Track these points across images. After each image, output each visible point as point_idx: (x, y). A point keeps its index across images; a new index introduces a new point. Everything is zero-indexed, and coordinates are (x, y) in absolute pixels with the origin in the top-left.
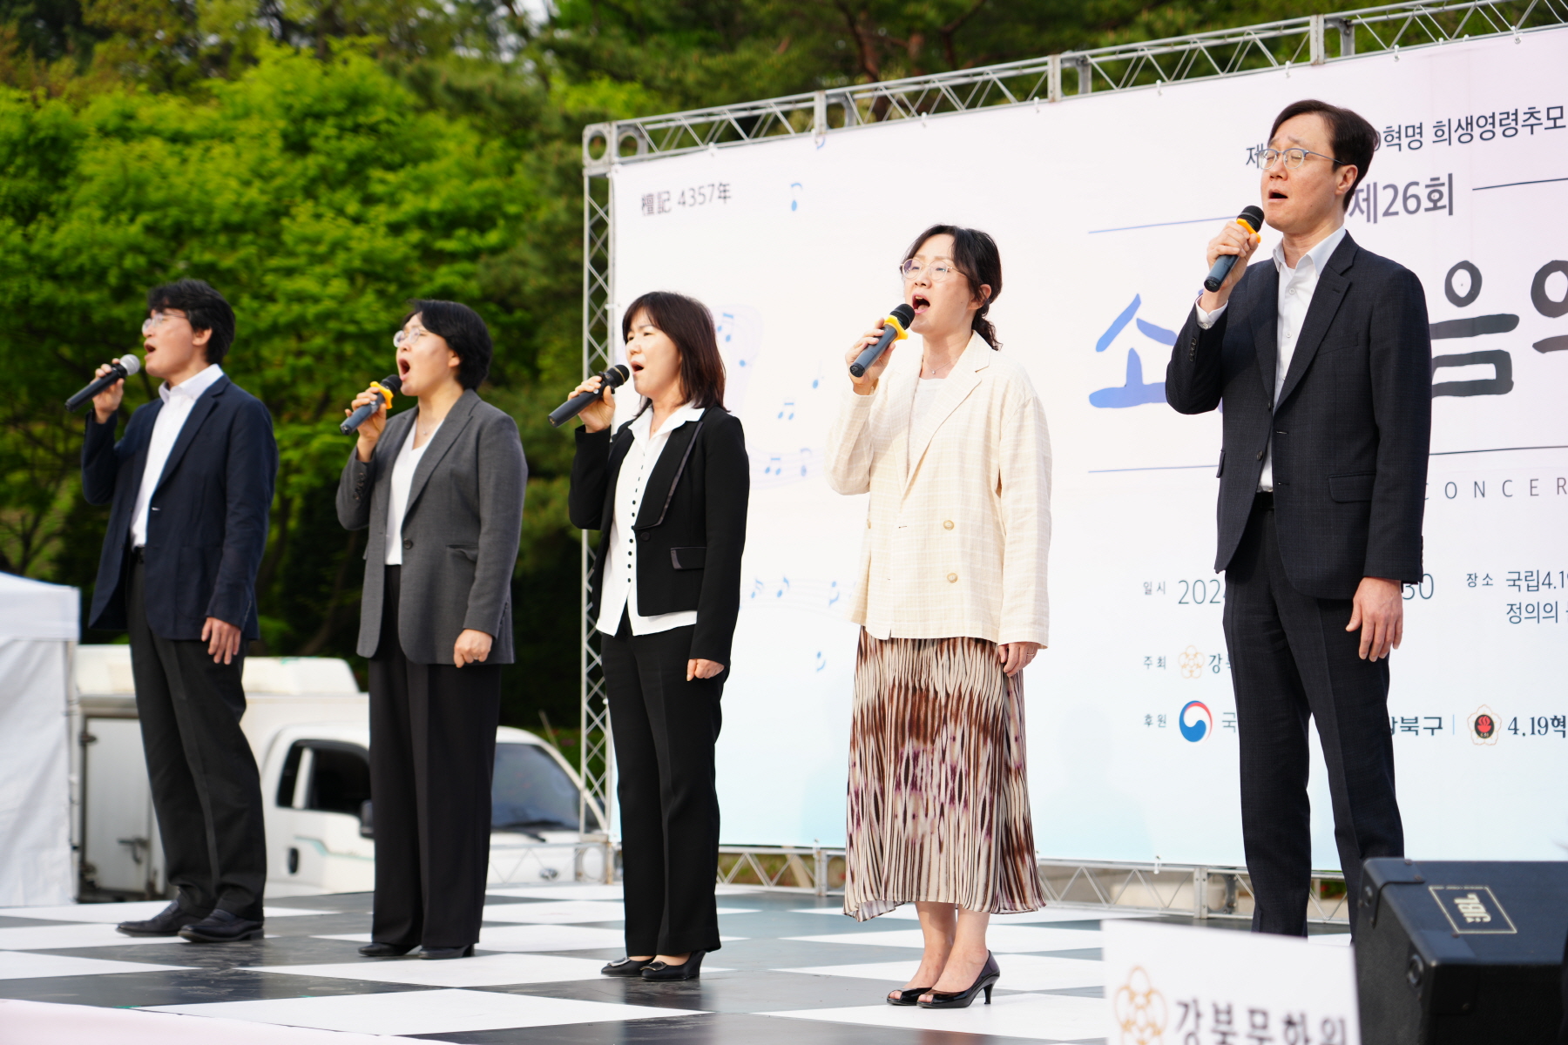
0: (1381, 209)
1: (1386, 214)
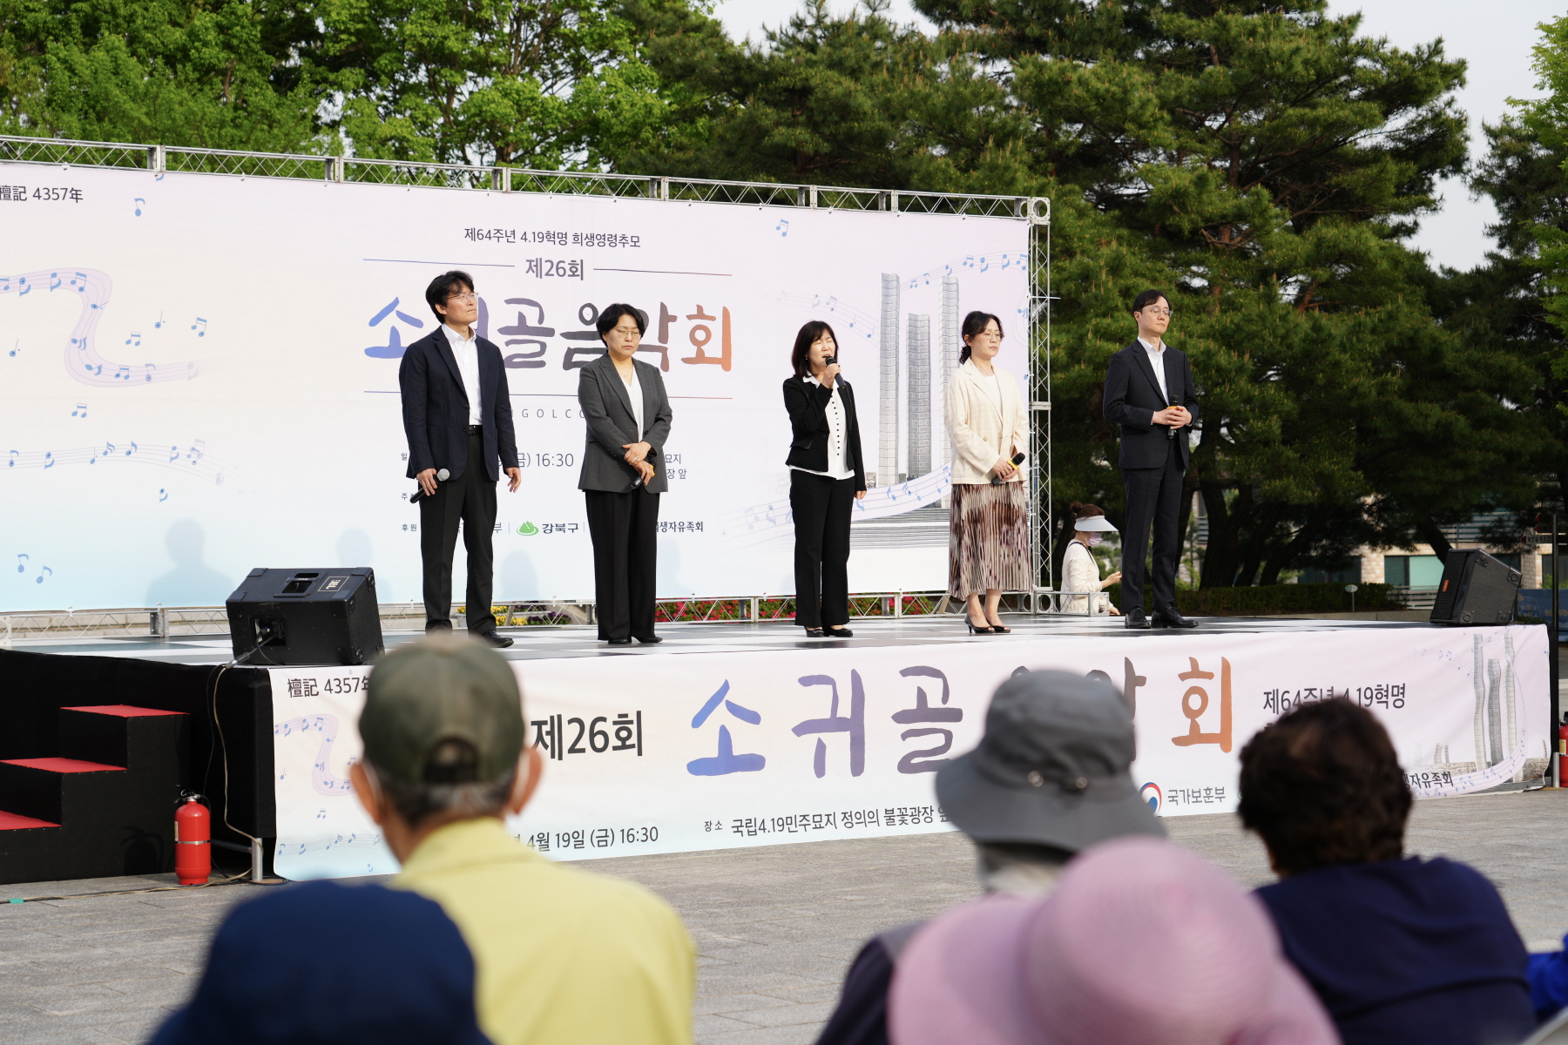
0: (544, 272)
1: (547, 274)
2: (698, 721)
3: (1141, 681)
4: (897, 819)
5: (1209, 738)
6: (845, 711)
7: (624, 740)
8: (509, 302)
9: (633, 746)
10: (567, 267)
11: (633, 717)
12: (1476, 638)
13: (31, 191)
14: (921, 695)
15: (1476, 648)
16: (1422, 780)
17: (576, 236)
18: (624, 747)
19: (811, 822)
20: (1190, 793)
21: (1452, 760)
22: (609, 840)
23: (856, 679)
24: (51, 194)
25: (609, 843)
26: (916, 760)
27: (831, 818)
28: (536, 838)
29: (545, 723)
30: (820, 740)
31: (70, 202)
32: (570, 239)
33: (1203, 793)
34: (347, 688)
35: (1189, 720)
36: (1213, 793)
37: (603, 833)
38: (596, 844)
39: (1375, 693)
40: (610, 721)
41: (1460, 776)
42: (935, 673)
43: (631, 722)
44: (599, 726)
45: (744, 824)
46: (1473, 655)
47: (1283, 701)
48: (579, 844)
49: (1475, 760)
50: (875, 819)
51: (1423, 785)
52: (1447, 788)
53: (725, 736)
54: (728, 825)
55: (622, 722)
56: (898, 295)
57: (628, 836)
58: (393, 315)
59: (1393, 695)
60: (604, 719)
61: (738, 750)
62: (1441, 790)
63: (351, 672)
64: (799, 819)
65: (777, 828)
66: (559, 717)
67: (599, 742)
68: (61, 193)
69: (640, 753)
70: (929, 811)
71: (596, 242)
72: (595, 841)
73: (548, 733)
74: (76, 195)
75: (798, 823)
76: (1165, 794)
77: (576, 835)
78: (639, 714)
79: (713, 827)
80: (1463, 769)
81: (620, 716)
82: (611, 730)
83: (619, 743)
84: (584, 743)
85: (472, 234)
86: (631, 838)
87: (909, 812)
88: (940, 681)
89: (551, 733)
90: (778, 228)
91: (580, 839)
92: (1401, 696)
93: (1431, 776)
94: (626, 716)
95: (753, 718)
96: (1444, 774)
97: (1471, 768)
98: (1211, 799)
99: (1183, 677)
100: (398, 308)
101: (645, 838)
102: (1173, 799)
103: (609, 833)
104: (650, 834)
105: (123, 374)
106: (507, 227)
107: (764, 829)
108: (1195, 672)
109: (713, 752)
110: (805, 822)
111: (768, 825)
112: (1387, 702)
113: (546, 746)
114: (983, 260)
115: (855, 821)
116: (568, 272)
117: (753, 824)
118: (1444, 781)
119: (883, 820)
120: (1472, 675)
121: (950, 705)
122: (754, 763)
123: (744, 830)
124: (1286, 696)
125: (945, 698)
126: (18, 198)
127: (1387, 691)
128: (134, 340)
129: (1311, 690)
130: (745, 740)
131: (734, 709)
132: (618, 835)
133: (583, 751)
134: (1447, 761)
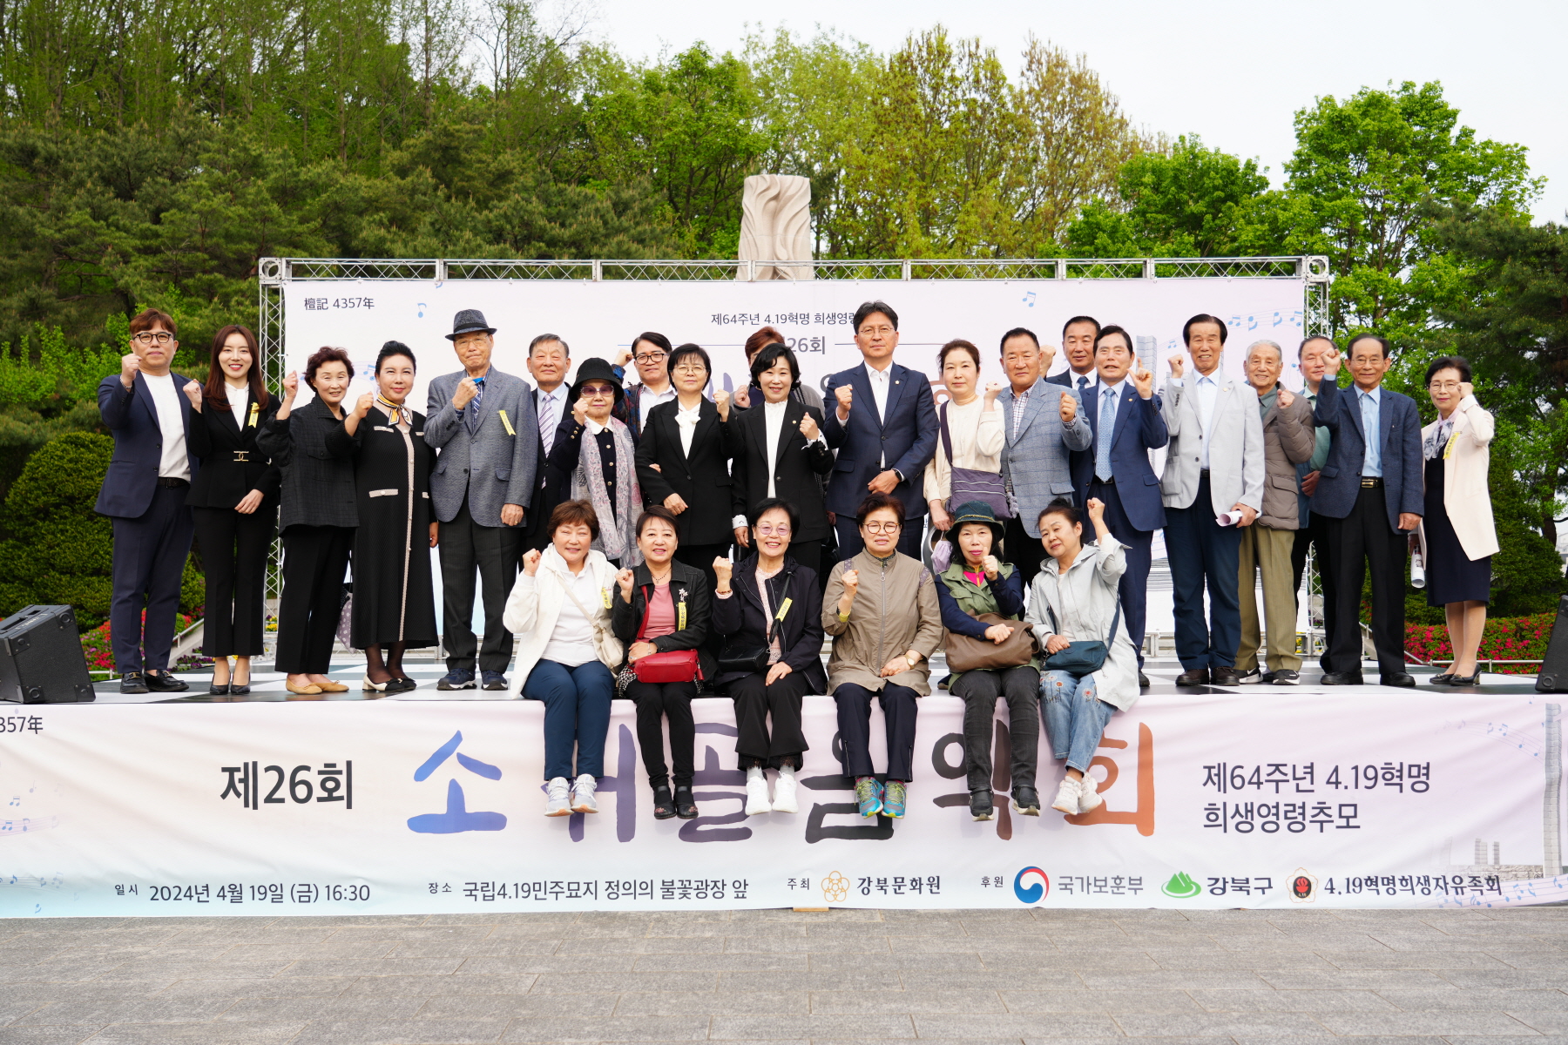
2: (422, 774)
4: (677, 892)
5: (1120, 818)
7: (330, 791)
9: (341, 798)
10: (809, 344)
11: (342, 767)
12: (1549, 708)
13: (331, 302)
15: (1549, 721)
16: (1451, 884)
17: (818, 316)
18: (330, 798)
19: (566, 889)
20: (1092, 881)
21: (1503, 862)
22: (313, 895)
24: (348, 303)
25: (313, 899)
27: (592, 887)
28: (227, 889)
29: (238, 770)
32: (812, 319)
33: (1111, 882)
34: (12, 727)
36: (1125, 883)
37: (306, 888)
38: (297, 899)
39: (1380, 772)
40: (314, 770)
41: (1515, 883)
43: (340, 772)
44: (301, 776)
45: (479, 887)
46: (1543, 731)
47: (1233, 778)
48: (278, 899)
49: (1543, 863)
50: (649, 890)
51: (1452, 892)
52: (1491, 897)
53: (455, 792)
54: (458, 885)
55: (329, 771)
56: (1154, 355)
57: (335, 893)
59: (1410, 776)
60: (307, 768)
61: (471, 807)
62: (1481, 899)
63: (17, 711)
64: (549, 885)
65: (521, 893)
66: (255, 764)
67: (301, 791)
68: (357, 302)
69: (349, 806)
70: (720, 885)
71: (837, 320)
72: (296, 896)
73: (241, 781)
75: (548, 890)
77: (273, 888)
78: (349, 764)
79: (440, 889)
80: (1520, 874)
81: (326, 766)
82: (316, 780)
83: (325, 794)
84: (284, 792)
86: (338, 895)
87: (694, 885)
89: (244, 781)
90: (1025, 300)
91: (279, 892)
92: (1423, 778)
93: (1467, 881)
94: (334, 765)
95: (493, 773)
96: (1489, 879)
97: (1535, 873)
98: (1121, 890)
101: (353, 896)
102: (1066, 887)
103: (313, 889)
104: (361, 893)
107: (504, 895)
109: (441, 808)
110: (557, 889)
111: (510, 890)
112: (1401, 785)
113: (238, 795)
114: (1251, 319)
115: (622, 891)
116: (810, 348)
117: (491, 887)
118: (1487, 887)
119: (658, 892)
120: (1543, 755)
122: (494, 822)
123: (480, 894)
124: (1238, 772)
126: (321, 308)
127: (1401, 771)
129: (1277, 767)
130: (479, 795)
131: (466, 762)
132: (323, 892)
133: (282, 801)
134: (1497, 860)
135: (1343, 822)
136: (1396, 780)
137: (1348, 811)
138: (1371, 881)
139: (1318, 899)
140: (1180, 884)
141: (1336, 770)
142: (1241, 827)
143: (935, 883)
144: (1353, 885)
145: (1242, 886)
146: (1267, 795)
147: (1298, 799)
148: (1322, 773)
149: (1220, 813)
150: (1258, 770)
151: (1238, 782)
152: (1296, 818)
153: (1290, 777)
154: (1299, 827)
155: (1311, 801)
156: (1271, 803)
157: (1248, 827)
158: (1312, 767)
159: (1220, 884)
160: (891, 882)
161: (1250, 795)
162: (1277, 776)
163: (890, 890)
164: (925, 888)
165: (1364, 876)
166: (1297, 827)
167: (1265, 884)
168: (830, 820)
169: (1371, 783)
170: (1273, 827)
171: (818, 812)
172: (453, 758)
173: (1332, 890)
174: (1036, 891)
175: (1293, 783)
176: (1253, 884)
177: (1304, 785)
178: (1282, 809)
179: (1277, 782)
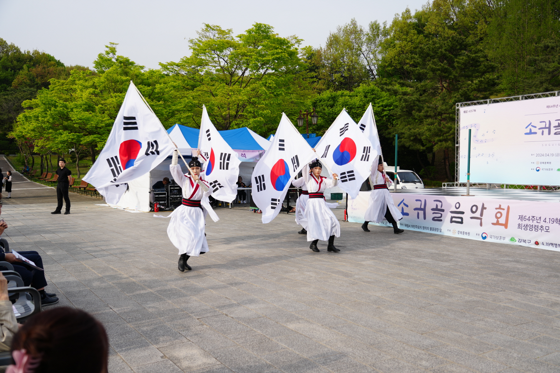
3: (485, 208)
5: (501, 225)
6: (423, 207)
8: (556, 120)
13: (468, 111)
14: (437, 206)
23: (425, 201)
24: (471, 111)
26: (435, 219)
30: (418, 212)
31: (474, 112)
33: (499, 238)
35: (496, 219)
36: (502, 238)
39: (555, 220)
42: (440, 201)
58: (530, 126)
74: (475, 111)
76: (489, 236)
85: (548, 107)
88: (441, 203)
95: (407, 206)
99: (496, 209)
100: (531, 124)
102: (491, 237)
105: (481, 141)
106: (556, 104)
108: (500, 208)
119: (430, 229)
121: (442, 208)
124: (525, 217)
125: (441, 207)
128: (483, 135)
129: (533, 217)
131: (405, 204)
135: (546, 230)
136: (558, 222)
137: (547, 228)
138: (552, 244)
139: (540, 247)
140: (512, 239)
141: (545, 219)
142: (525, 229)
143: (469, 233)
144: (548, 244)
145: (525, 241)
146: (530, 223)
147: (537, 224)
148: (542, 219)
149: (521, 226)
150: (529, 217)
151: (525, 219)
152: (536, 228)
153: (536, 219)
154: (537, 230)
155: (540, 225)
156: (531, 225)
157: (526, 229)
158: (540, 218)
159: (520, 240)
160: (462, 232)
161: (527, 222)
162: (533, 219)
163: (462, 234)
164: (468, 234)
165: (550, 243)
166: (536, 230)
167: (529, 241)
168: (454, 219)
169: (553, 222)
170: (531, 230)
171: (452, 217)
172: (402, 203)
173: (543, 244)
174: (485, 238)
175: (536, 221)
176: (527, 241)
177: (539, 221)
178: (534, 226)
179: (533, 220)
